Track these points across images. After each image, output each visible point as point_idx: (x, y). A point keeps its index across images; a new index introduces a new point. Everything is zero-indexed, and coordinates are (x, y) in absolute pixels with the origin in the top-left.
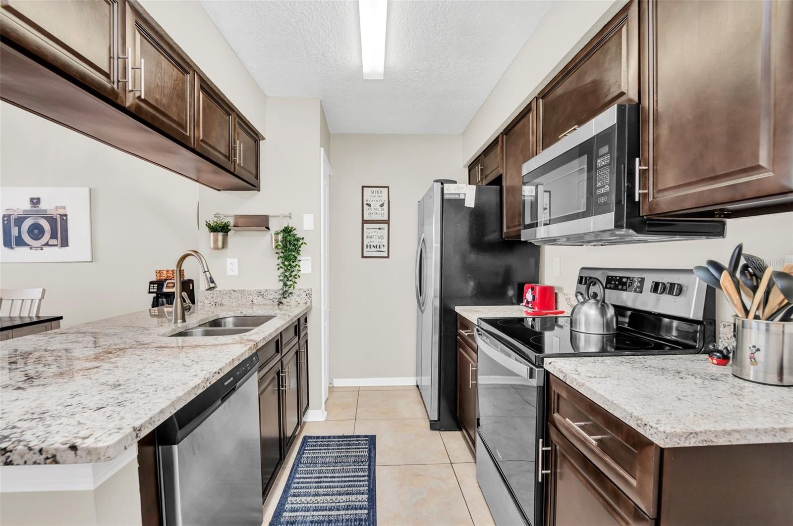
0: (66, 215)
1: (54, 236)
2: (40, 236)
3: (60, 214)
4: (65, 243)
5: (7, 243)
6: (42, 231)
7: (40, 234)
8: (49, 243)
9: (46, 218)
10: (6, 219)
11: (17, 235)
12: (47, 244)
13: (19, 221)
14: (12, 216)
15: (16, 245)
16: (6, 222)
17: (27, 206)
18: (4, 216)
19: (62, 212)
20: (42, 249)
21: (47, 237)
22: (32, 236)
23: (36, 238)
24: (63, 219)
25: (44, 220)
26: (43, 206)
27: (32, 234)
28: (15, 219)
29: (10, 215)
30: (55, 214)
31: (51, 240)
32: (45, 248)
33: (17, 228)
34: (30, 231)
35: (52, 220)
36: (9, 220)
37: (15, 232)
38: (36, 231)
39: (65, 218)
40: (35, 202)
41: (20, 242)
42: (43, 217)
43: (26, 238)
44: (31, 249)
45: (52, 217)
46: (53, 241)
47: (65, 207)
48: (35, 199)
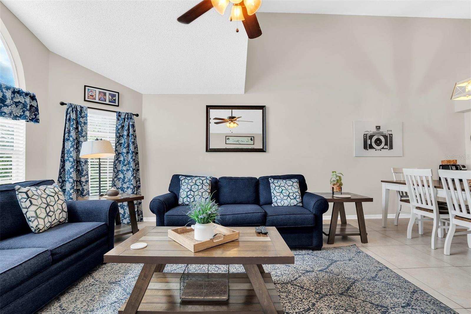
0: (392, 134)
1: (386, 144)
2: (380, 144)
3: (389, 134)
4: (391, 147)
5: (365, 147)
6: (381, 142)
7: (380, 143)
8: (384, 148)
10: (365, 136)
11: (370, 144)
12: (383, 148)
13: (371, 137)
15: (369, 148)
16: (365, 137)
17: (374, 130)
18: (364, 135)
19: (390, 133)
20: (381, 150)
21: (383, 144)
22: (376, 144)
23: (378, 145)
24: (390, 136)
26: (381, 130)
28: (369, 136)
29: (367, 134)
30: (387, 133)
32: (382, 150)
33: (370, 140)
34: (376, 142)
35: (385, 137)
36: (366, 136)
37: (369, 142)
38: (378, 142)
39: (391, 136)
40: (378, 128)
41: (371, 147)
42: (381, 135)
43: (374, 145)
44: (376, 150)
45: (386, 135)
46: (386, 147)
47: (391, 131)
48: (378, 126)
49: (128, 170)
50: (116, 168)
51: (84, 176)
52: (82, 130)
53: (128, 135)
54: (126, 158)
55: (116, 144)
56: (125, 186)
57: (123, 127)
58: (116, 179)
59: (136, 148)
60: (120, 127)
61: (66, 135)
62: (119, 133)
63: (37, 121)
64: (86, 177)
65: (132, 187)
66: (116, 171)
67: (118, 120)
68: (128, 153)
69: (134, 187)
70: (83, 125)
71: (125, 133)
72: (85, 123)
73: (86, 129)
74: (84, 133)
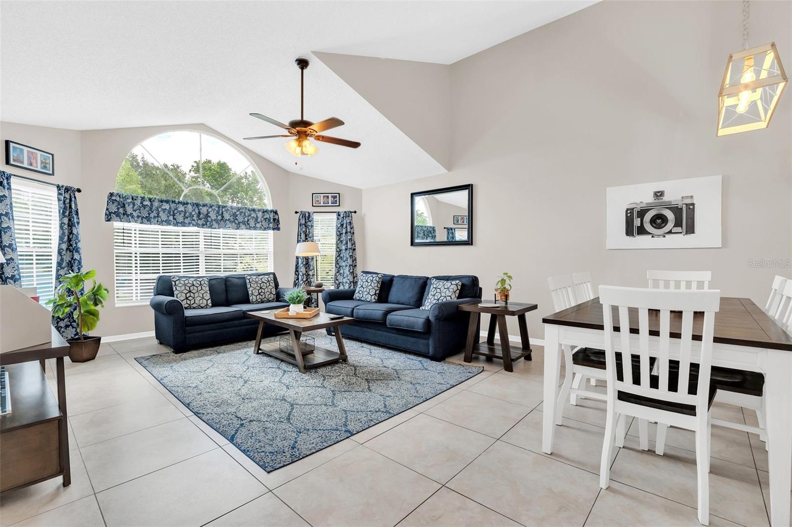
0: (693, 204)
1: (678, 223)
2: (663, 225)
3: (686, 204)
4: (690, 230)
5: (629, 232)
6: (665, 221)
7: (662, 223)
8: (672, 232)
9: (669, 208)
10: (629, 212)
11: (639, 225)
12: (670, 232)
13: (642, 213)
14: (635, 209)
15: (638, 234)
16: (629, 215)
17: (649, 199)
18: (627, 210)
19: (688, 201)
20: (665, 237)
21: (670, 225)
22: (654, 225)
23: (659, 227)
24: (690, 208)
25: (667, 210)
26: (666, 198)
27: (655, 223)
28: (638, 211)
29: (634, 208)
30: (680, 204)
31: (675, 228)
32: (668, 236)
33: (639, 219)
34: (653, 221)
35: (677, 211)
36: (632, 213)
37: (637, 222)
38: (659, 221)
39: (691, 207)
40: (659, 194)
41: (642, 231)
42: (667, 208)
43: (648, 227)
44: (652, 237)
45: (678, 207)
46: (679, 229)
47: (692, 197)
48: (659, 192)
49: (346, 266)
50: (338, 264)
51: (311, 270)
52: (309, 232)
53: (346, 233)
54: (344, 254)
55: (337, 242)
56: (344, 280)
57: (342, 225)
58: (338, 274)
59: (353, 244)
60: (339, 225)
61: (299, 237)
62: (339, 232)
63: (278, 229)
64: (313, 271)
65: (348, 282)
66: (338, 266)
67: (338, 219)
68: (346, 249)
69: (351, 282)
70: (310, 227)
71: (344, 231)
72: (312, 226)
73: (313, 231)
74: (311, 234)
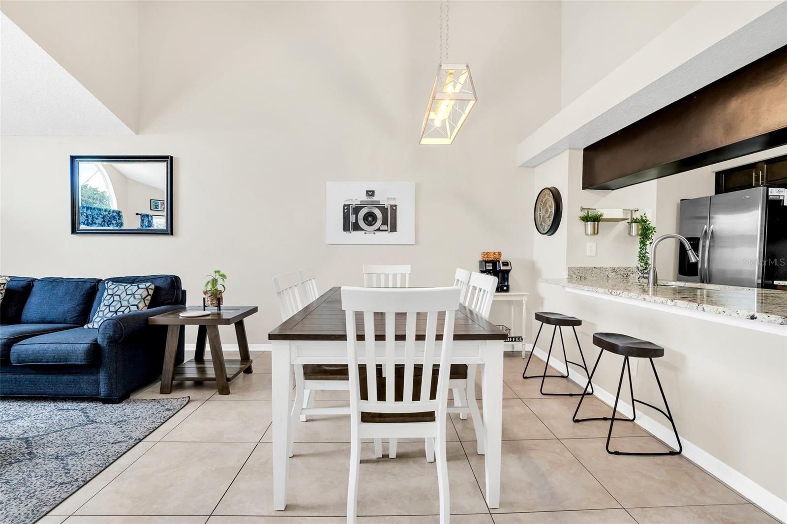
0: (395, 206)
1: (385, 222)
2: (374, 222)
3: (391, 205)
4: (394, 229)
5: (346, 228)
6: (375, 219)
7: (373, 221)
8: (381, 229)
10: (346, 208)
11: (354, 221)
12: (379, 230)
13: (357, 210)
14: (351, 206)
15: (353, 230)
16: (346, 211)
17: (364, 198)
18: (345, 206)
19: (393, 203)
20: (375, 234)
21: (379, 223)
23: (370, 224)
24: (393, 209)
25: (377, 209)
26: (376, 198)
27: (367, 221)
28: (353, 208)
30: (386, 204)
32: (377, 233)
33: (354, 216)
34: (365, 218)
35: (383, 210)
36: (348, 209)
37: (353, 219)
38: (370, 219)
40: (371, 194)
41: (357, 227)
42: (376, 207)
43: (361, 223)
44: (365, 233)
45: (384, 207)
46: (384, 227)
47: (395, 199)
48: (370, 191)
